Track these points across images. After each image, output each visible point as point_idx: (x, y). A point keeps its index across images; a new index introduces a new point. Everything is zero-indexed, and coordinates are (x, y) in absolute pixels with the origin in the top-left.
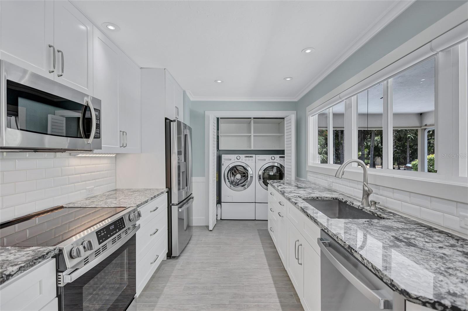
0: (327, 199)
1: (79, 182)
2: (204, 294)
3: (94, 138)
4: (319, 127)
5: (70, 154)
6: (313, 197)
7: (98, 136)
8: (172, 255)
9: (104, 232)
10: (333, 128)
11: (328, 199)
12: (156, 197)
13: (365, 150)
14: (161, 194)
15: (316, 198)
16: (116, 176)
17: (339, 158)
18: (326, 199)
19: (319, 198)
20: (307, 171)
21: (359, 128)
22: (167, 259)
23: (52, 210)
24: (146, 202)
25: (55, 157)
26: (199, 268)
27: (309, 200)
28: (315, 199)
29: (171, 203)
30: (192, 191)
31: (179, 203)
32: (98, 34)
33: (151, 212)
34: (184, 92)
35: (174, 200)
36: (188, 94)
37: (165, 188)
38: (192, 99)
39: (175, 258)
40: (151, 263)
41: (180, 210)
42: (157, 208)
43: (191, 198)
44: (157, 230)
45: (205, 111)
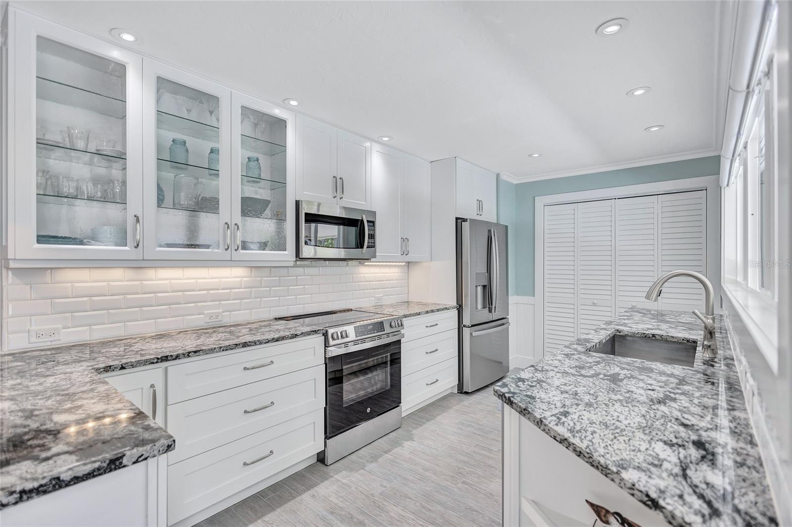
0: (674, 340)
1: (368, 290)
2: (474, 433)
3: (367, 248)
5: (360, 262)
6: (644, 334)
7: (372, 246)
8: (463, 389)
9: (362, 329)
11: (676, 340)
12: (435, 312)
14: (443, 310)
15: (651, 336)
16: (408, 287)
18: (671, 340)
19: (658, 337)
22: (458, 392)
23: (344, 311)
24: (419, 314)
25: (347, 265)
26: (487, 411)
27: (637, 337)
28: (649, 337)
29: (462, 324)
30: (508, 315)
31: (473, 326)
32: (376, 147)
33: (427, 327)
34: (498, 176)
35: (467, 321)
36: (504, 177)
37: (455, 304)
38: (515, 182)
39: (466, 393)
40: (427, 384)
41: (474, 334)
42: (437, 324)
43: (503, 324)
44: (437, 350)
45: (536, 198)
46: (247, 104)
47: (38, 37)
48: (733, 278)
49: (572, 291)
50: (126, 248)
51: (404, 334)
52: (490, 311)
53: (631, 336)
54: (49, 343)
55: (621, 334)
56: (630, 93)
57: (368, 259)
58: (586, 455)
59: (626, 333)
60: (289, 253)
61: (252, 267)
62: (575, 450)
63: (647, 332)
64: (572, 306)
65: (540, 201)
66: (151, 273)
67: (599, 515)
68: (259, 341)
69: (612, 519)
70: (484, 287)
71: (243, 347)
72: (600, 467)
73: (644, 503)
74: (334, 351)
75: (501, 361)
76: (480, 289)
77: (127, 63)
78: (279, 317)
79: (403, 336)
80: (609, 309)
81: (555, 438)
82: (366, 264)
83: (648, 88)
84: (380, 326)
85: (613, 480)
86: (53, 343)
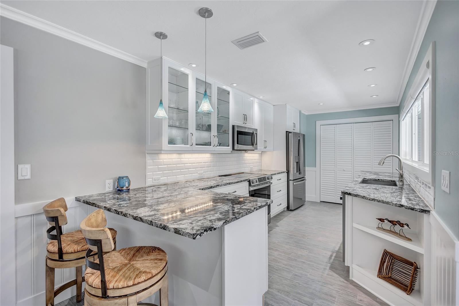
1: (248, 164)
7: (256, 145)
8: (289, 208)
9: (260, 179)
12: (280, 173)
14: (282, 173)
16: (261, 162)
22: (287, 210)
24: (276, 174)
29: (289, 179)
30: (305, 176)
31: (294, 180)
32: (256, 100)
33: (278, 180)
34: (300, 112)
35: (291, 178)
36: (303, 112)
37: (285, 170)
38: (306, 114)
39: (291, 210)
40: (278, 205)
41: (294, 184)
42: (281, 179)
43: (303, 180)
44: (281, 190)
45: (317, 122)
46: (220, 86)
47: (169, 67)
48: (405, 158)
49: (334, 165)
50: (188, 146)
51: (272, 182)
52: (300, 174)
53: (370, 180)
54: (157, 183)
55: (366, 179)
56: (369, 86)
57: (253, 150)
58: (381, 201)
59: (368, 179)
60: (230, 148)
61: (211, 153)
62: (377, 201)
63: (376, 178)
64: (333, 172)
65: (318, 123)
66: (183, 156)
67: (381, 221)
68: (233, 182)
69: (385, 221)
70: (297, 162)
71: (229, 184)
72: (386, 203)
73: (400, 207)
74: (252, 189)
75: (301, 198)
76: (295, 163)
77: (189, 74)
78: (222, 175)
79: (272, 183)
80: (351, 172)
81: (370, 200)
82: (248, 152)
83: (376, 84)
84: (264, 179)
85: (390, 204)
86: (158, 183)
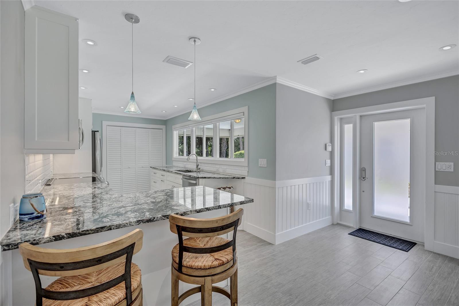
4: (179, 134)
10: (186, 135)
13: (209, 148)
16: (54, 166)
17: (189, 153)
20: (173, 161)
21: (196, 135)
45: (103, 121)
